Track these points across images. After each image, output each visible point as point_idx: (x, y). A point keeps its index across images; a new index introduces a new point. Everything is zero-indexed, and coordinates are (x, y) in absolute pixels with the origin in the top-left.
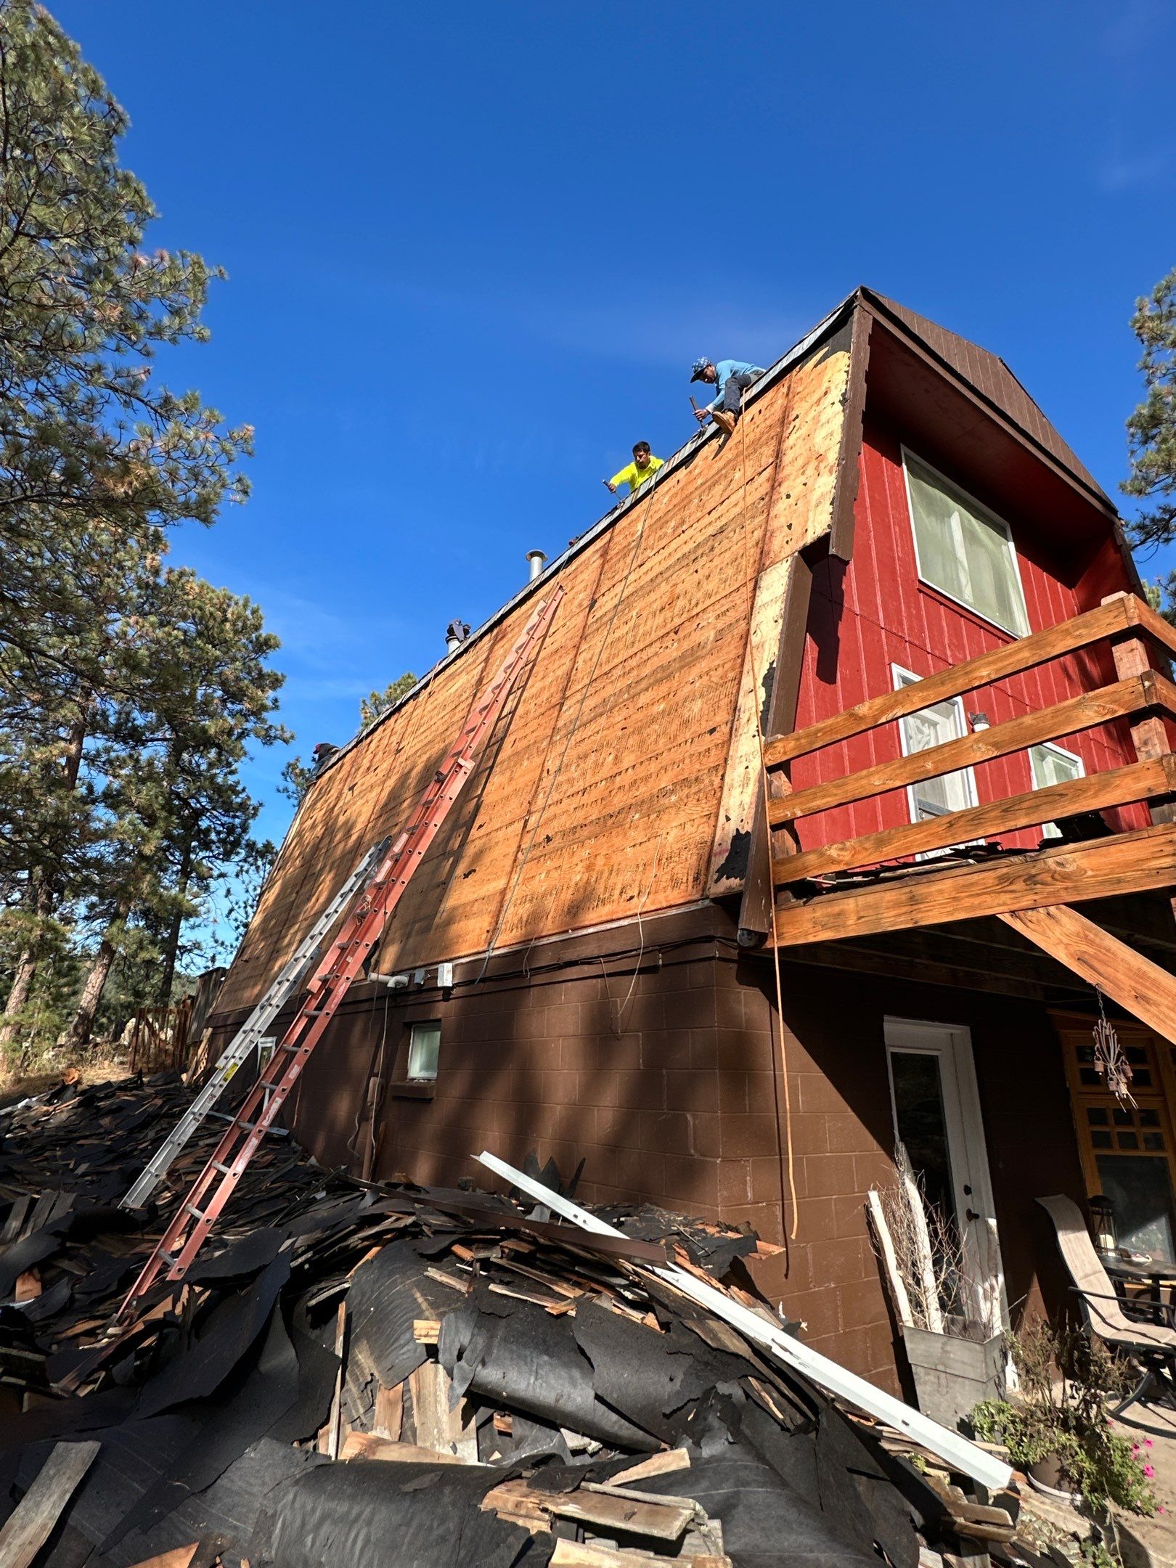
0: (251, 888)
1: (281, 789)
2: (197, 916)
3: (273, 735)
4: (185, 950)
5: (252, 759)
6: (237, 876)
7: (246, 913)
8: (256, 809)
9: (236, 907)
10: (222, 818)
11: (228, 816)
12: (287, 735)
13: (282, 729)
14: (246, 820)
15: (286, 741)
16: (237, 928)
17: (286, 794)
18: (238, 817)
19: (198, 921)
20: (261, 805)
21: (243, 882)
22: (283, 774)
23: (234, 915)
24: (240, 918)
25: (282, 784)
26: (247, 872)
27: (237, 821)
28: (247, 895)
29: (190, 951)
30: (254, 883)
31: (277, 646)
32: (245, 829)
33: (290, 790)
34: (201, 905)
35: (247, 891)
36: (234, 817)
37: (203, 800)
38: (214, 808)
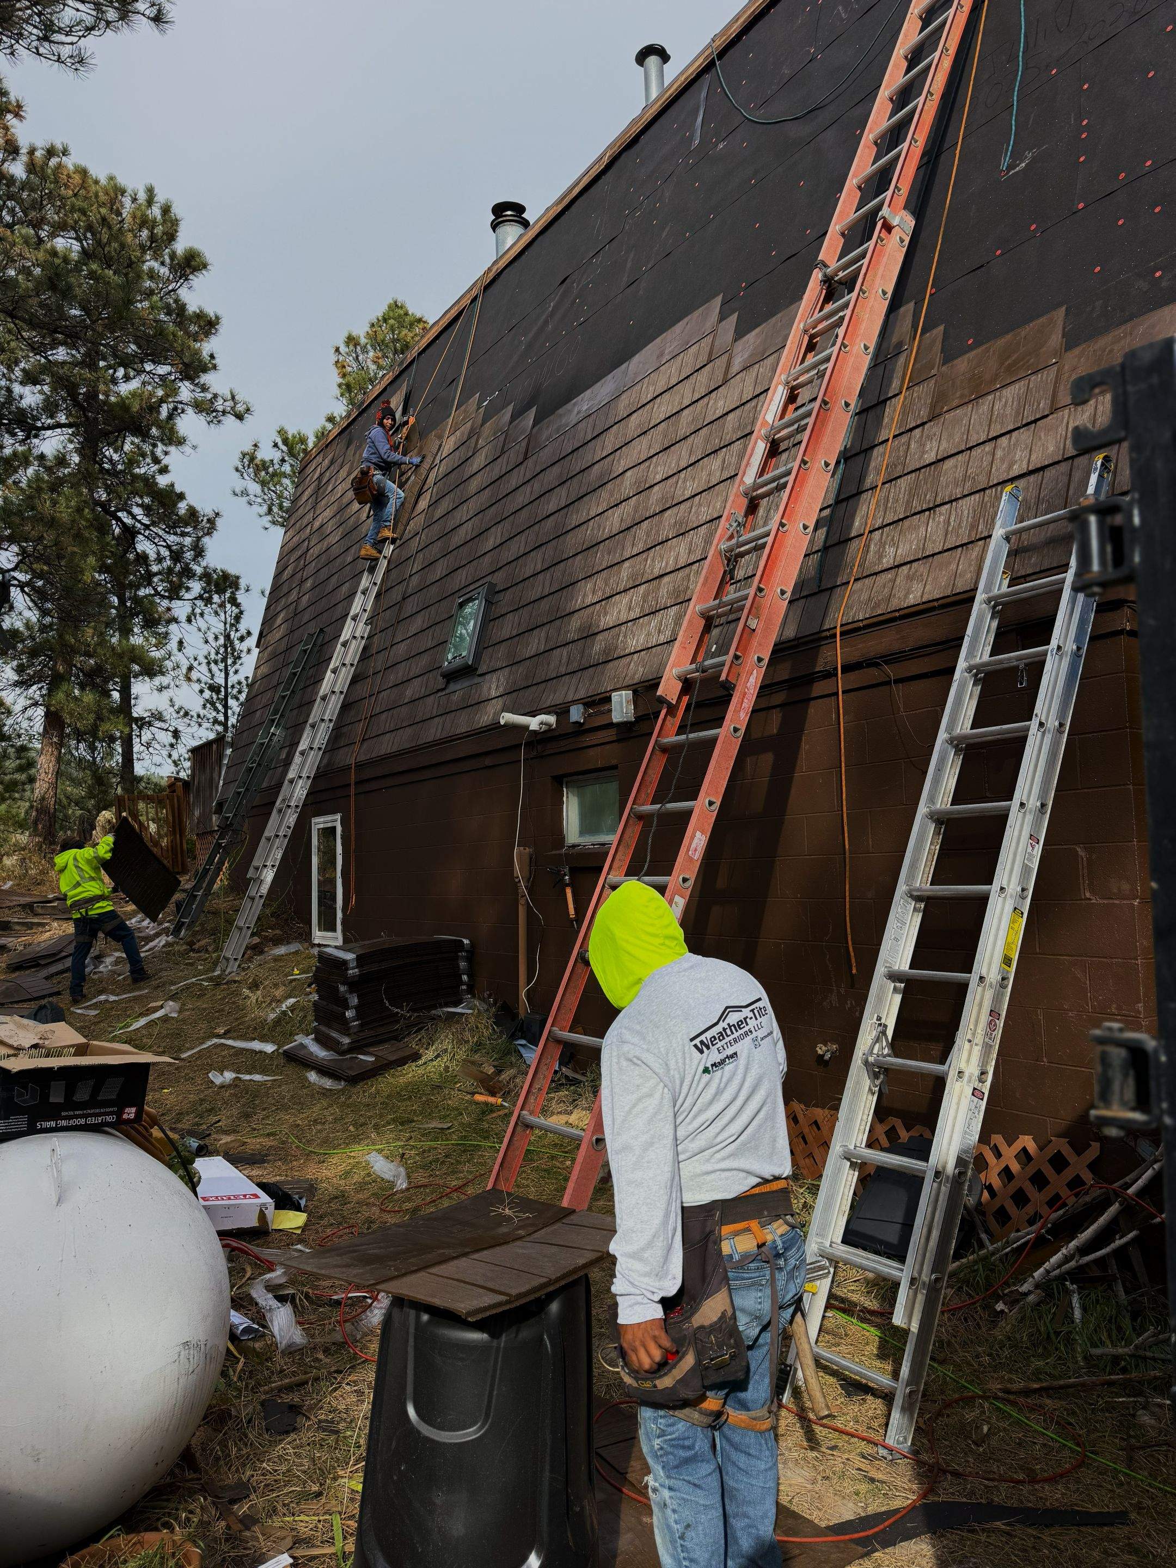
0: (211, 638)
1: (238, 491)
2: (163, 674)
3: (220, 408)
4: (142, 723)
5: (194, 447)
6: (189, 620)
7: (210, 671)
8: (211, 522)
9: (195, 664)
10: (166, 536)
11: (175, 534)
12: (240, 408)
13: (233, 398)
14: (199, 539)
15: (240, 417)
16: (201, 691)
17: (245, 499)
18: (187, 534)
19: (165, 680)
20: (217, 514)
21: (200, 630)
22: (237, 470)
23: (194, 675)
24: (204, 679)
25: (239, 484)
26: (202, 615)
27: (188, 541)
28: (207, 647)
29: (150, 724)
30: (213, 630)
31: (205, 266)
32: (199, 552)
33: (251, 492)
34: (164, 659)
35: (207, 642)
36: (183, 534)
37: (137, 511)
38: (154, 524)
